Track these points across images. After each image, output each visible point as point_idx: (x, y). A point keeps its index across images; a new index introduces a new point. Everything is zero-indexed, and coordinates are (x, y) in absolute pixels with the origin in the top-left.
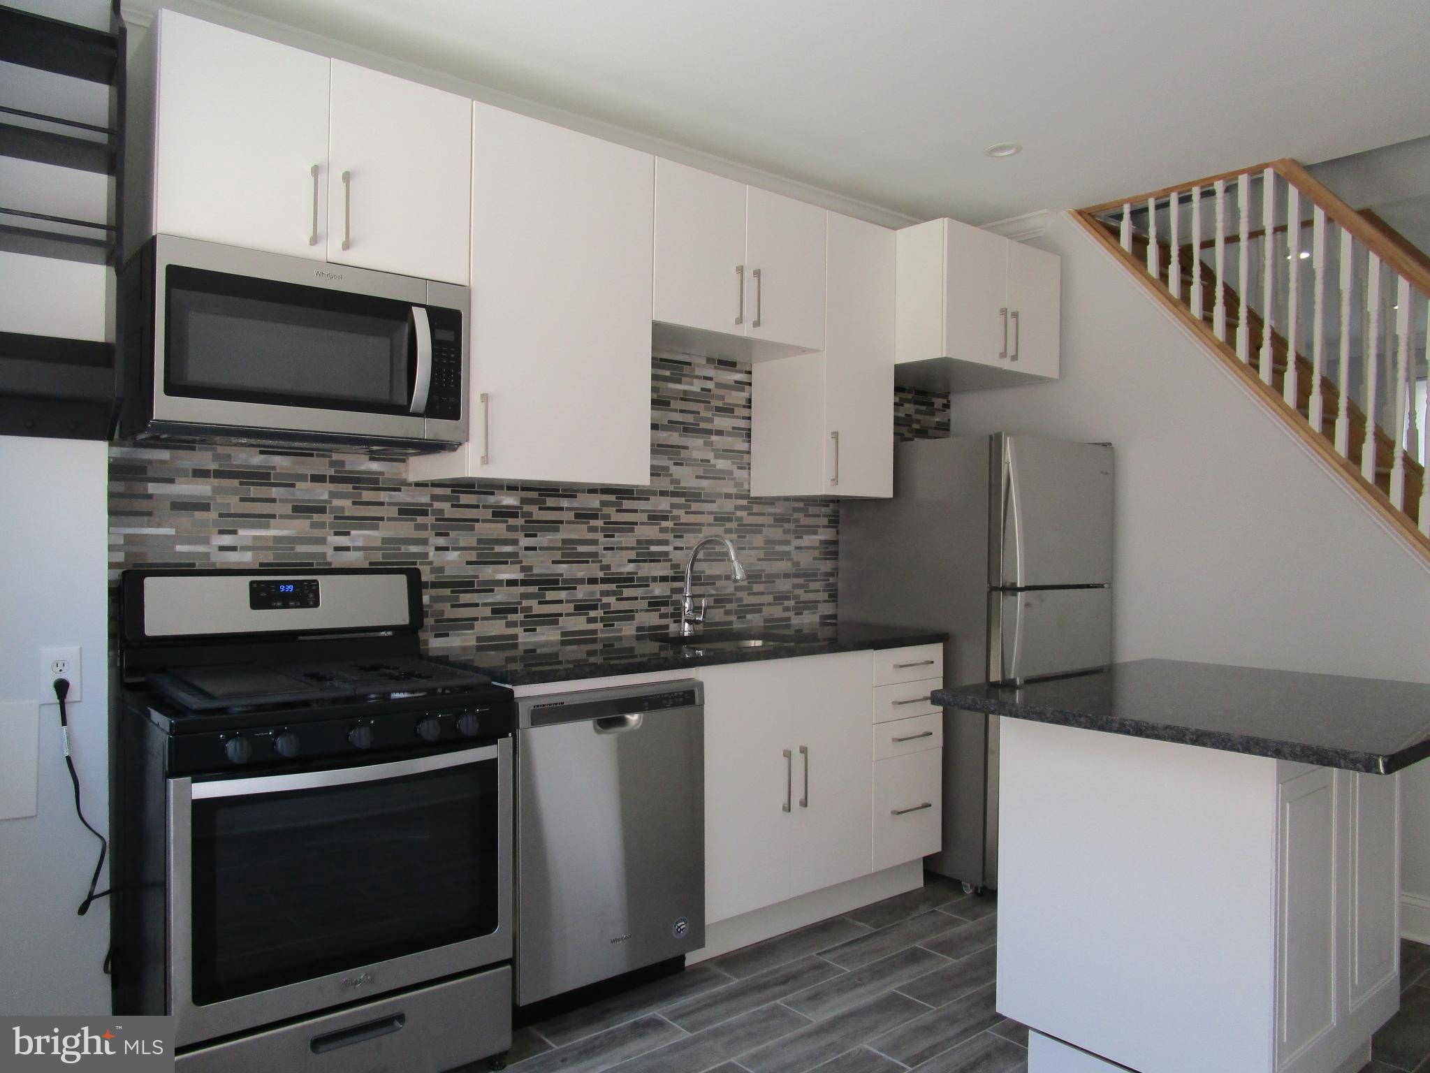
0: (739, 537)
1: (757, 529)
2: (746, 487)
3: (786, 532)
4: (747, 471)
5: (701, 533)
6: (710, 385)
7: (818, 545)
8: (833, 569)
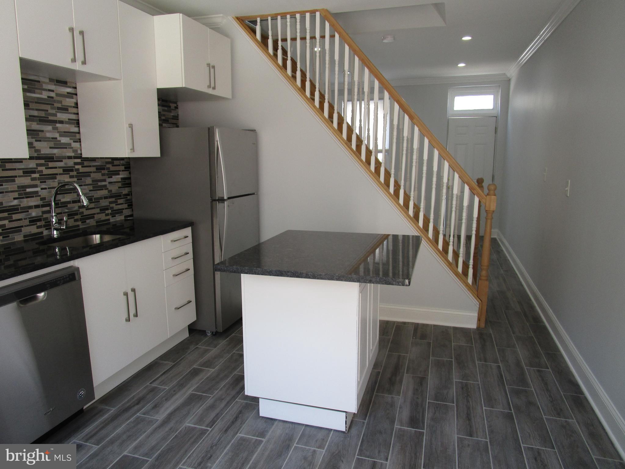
0: (78, 179)
1: (87, 174)
2: (79, 152)
3: (103, 175)
4: (79, 143)
5: (56, 179)
6: (52, 94)
7: (120, 180)
8: (128, 192)
